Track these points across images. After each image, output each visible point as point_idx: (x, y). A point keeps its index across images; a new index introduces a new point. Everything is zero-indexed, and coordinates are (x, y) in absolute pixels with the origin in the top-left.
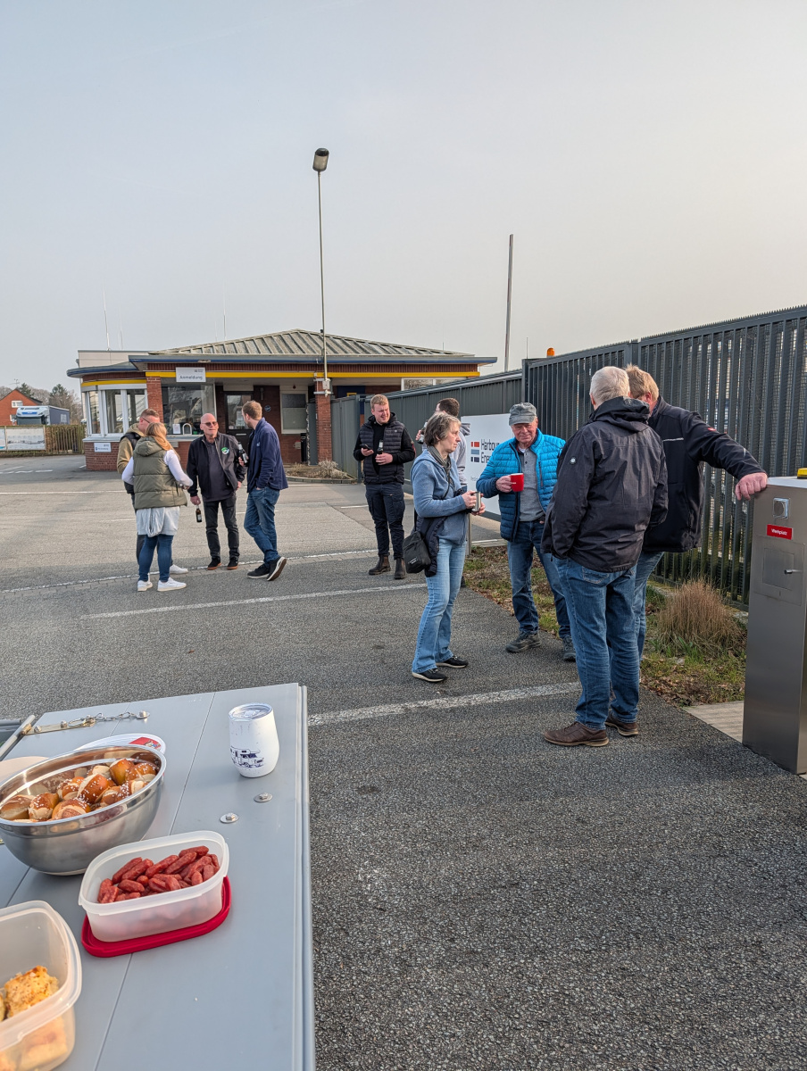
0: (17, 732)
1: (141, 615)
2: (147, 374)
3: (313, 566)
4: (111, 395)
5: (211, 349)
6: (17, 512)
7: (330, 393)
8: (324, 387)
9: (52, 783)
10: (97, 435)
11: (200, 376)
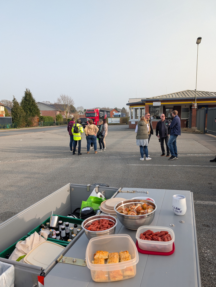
0: (118, 191)
1: (141, 166)
2: (146, 104)
3: (189, 157)
4: (136, 109)
5: (163, 97)
6: (113, 138)
7: (196, 107)
8: (195, 106)
9: (128, 205)
10: (132, 120)
11: (159, 104)
